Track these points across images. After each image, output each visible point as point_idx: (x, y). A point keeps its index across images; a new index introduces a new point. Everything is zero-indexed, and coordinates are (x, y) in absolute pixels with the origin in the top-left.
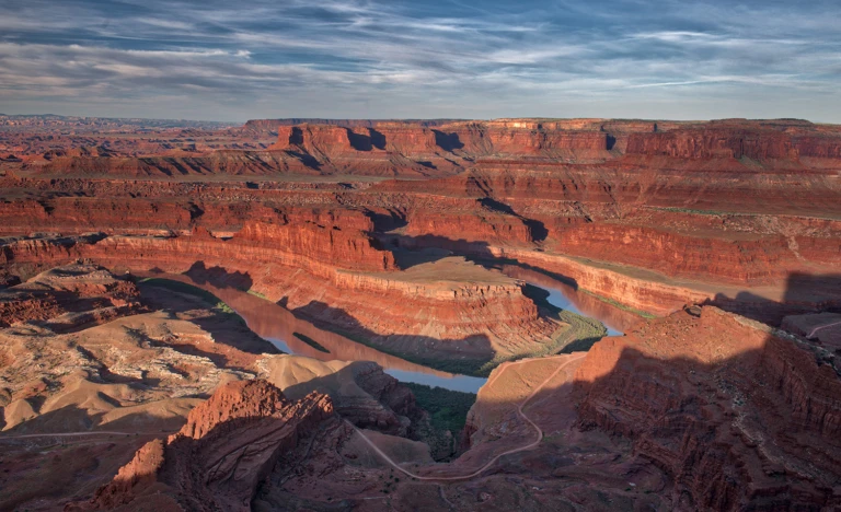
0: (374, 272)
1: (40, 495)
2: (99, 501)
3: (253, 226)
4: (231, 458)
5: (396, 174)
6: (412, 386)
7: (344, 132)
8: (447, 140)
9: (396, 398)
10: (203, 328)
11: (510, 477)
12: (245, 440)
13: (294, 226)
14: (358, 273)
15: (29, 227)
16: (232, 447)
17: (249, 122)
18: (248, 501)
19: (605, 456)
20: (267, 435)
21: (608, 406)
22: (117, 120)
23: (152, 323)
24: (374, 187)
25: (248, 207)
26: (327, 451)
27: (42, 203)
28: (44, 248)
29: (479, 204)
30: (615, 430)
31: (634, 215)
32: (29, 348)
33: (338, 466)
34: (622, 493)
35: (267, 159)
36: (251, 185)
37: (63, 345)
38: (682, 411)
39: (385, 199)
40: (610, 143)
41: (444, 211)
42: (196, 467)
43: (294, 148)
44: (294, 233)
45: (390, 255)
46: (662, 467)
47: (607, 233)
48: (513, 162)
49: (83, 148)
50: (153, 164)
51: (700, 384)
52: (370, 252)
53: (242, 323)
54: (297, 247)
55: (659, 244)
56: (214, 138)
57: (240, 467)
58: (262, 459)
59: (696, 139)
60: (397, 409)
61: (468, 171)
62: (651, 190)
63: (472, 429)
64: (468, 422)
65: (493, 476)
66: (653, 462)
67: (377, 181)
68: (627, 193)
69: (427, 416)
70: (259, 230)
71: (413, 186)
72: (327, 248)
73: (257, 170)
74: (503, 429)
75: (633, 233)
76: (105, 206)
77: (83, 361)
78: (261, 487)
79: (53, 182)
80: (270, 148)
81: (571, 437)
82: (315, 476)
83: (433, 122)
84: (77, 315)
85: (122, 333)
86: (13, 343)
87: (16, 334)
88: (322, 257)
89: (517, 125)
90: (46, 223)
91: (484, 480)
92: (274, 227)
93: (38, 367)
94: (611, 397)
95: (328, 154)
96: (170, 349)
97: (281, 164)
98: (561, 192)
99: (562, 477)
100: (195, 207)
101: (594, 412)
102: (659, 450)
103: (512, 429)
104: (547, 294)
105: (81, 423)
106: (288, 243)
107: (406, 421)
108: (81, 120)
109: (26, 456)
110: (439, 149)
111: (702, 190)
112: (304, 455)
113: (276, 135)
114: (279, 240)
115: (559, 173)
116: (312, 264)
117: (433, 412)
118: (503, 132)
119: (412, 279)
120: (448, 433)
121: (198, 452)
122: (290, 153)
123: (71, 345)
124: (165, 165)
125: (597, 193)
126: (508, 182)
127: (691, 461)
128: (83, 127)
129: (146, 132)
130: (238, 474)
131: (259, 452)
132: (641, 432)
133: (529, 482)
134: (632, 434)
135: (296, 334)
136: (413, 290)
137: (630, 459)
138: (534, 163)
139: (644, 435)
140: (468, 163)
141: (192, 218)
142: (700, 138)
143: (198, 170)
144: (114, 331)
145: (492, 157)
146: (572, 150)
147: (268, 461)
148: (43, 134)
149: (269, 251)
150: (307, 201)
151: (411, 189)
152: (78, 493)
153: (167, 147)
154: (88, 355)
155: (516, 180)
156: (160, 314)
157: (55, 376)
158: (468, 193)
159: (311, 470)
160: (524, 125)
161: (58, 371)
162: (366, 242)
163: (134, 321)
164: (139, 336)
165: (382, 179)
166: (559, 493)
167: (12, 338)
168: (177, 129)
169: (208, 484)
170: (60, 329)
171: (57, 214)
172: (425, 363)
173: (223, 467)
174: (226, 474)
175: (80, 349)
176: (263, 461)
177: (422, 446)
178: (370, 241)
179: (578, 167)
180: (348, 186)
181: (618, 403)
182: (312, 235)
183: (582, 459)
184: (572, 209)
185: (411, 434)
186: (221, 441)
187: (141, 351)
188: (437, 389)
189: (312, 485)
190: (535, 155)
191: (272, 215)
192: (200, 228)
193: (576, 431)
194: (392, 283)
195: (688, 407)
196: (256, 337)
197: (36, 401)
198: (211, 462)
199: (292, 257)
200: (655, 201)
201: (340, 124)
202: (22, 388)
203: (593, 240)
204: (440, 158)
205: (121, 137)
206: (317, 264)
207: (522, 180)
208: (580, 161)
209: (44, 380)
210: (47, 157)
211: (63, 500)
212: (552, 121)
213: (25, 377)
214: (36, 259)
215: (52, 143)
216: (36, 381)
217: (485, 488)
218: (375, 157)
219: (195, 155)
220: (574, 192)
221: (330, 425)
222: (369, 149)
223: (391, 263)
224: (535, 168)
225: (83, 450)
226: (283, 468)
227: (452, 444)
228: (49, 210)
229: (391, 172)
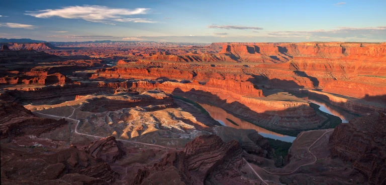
0: (255, 97)
1: (138, 162)
2: (154, 168)
3: (213, 80)
4: (198, 163)
5: (264, 62)
6: (268, 139)
7: (246, 47)
8: (282, 50)
9: (262, 143)
10: (193, 116)
11: (304, 174)
12: (204, 158)
13: (227, 80)
14: (249, 98)
15: (143, 77)
16: (199, 159)
17: (213, 44)
18: (203, 180)
19: (341, 168)
20: (212, 158)
21: (342, 149)
22: (172, 43)
23: (176, 112)
24: (256, 67)
25: (211, 73)
26: (235, 168)
27: (147, 69)
28: (147, 84)
29: (294, 73)
30: (345, 159)
31: (353, 77)
32: (139, 115)
33: (239, 175)
34: (347, 183)
35: (218, 57)
36: (213, 66)
37: (149, 115)
38: (371, 153)
39: (260, 71)
40: (344, 50)
41: (281, 76)
42: (186, 164)
43: (228, 53)
44: (227, 83)
45: (261, 91)
46: (363, 174)
47: (342, 84)
48: (307, 58)
49: (161, 52)
50: (182, 58)
51: (379, 142)
52: (254, 90)
53: (208, 114)
54: (228, 87)
55: (362, 89)
56: (203, 49)
57: (201, 167)
58: (209, 166)
59: (377, 48)
60: (263, 147)
61: (290, 61)
62: (359, 68)
63: (290, 156)
64: (289, 153)
65: (298, 174)
66: (360, 171)
67: (257, 65)
68: (350, 70)
69: (273, 150)
70: (215, 81)
71: (270, 67)
72: (239, 88)
73: (215, 60)
74: (302, 156)
75: (352, 84)
76: (166, 71)
77: (154, 121)
78: (208, 176)
79: (151, 63)
80: (220, 53)
81: (328, 160)
82: (229, 177)
83: (278, 44)
84: (154, 106)
85: (167, 114)
86: (135, 113)
87: (136, 110)
88: (237, 91)
89: (308, 44)
90: (148, 76)
91: (294, 175)
92: (220, 80)
93: (141, 121)
94: (343, 146)
95: (240, 55)
96: (181, 121)
97: (223, 58)
98: (325, 69)
99: (324, 175)
100: (194, 73)
101: (337, 152)
102: (362, 167)
103: (305, 156)
104: (319, 107)
105: (152, 141)
106: (225, 86)
107: (266, 152)
108: (161, 43)
109: (135, 149)
110: (279, 53)
111: (380, 69)
112: (226, 168)
113: (222, 48)
114: (222, 85)
115: (324, 62)
116: (233, 94)
117: (275, 149)
118: (303, 47)
119: (269, 100)
120: (281, 157)
121: (187, 159)
122: (226, 54)
123: (151, 115)
124: (186, 58)
125: (339, 69)
126: (305, 65)
127: (375, 172)
128: (162, 45)
129: (181, 47)
130: (200, 169)
131: (208, 163)
132: (355, 160)
133: (311, 177)
134: (351, 160)
135: (227, 119)
136: (269, 104)
137: (351, 170)
138: (315, 58)
139: (356, 161)
140: (290, 58)
141: (193, 76)
142: (379, 49)
143: (197, 60)
144: (164, 113)
145: (299, 56)
146: (329, 54)
147: (211, 168)
148: (150, 47)
149: (218, 89)
150: (232, 71)
151: (269, 68)
152: (149, 164)
153: (187, 52)
154: (156, 119)
155: (308, 65)
156: (179, 109)
157: (146, 125)
158: (290, 69)
159: (228, 174)
160: (311, 44)
161: (147, 123)
162: (253, 87)
163: (171, 110)
164: (172, 116)
165: (259, 64)
166: (323, 182)
167: (135, 111)
168: (191, 46)
169: (189, 170)
170: (149, 110)
171: (151, 73)
172: (273, 131)
173: (195, 166)
174: (196, 168)
175: (154, 117)
176: (209, 167)
177: (272, 161)
178: (254, 86)
179: (331, 60)
180: (246, 66)
181: (346, 148)
182: (233, 83)
183: (332, 169)
184: (329, 75)
185: (267, 157)
186: (195, 156)
187: (172, 121)
188: (277, 140)
189: (227, 180)
190: (315, 55)
191: (220, 76)
192: (195, 80)
193: (330, 158)
194: (261, 101)
195: (374, 151)
196: (213, 119)
197: (139, 131)
198: (191, 163)
199: (226, 91)
200: (361, 73)
201: (243, 44)
202: (137, 127)
203: (337, 87)
204: (280, 56)
205: (173, 49)
206: (235, 94)
207: (310, 64)
208: (332, 58)
209: (142, 125)
210: (150, 55)
211: (144, 165)
212: (322, 43)
213: (137, 124)
214: (144, 87)
215: (152, 50)
216: (140, 125)
217: (295, 178)
218: (256, 56)
219: (196, 55)
220: (329, 69)
221: (238, 152)
222: (254, 53)
223: (261, 94)
224: (315, 60)
225: (152, 150)
226: (217, 171)
227: (283, 161)
228: (149, 72)
229: (262, 61)
